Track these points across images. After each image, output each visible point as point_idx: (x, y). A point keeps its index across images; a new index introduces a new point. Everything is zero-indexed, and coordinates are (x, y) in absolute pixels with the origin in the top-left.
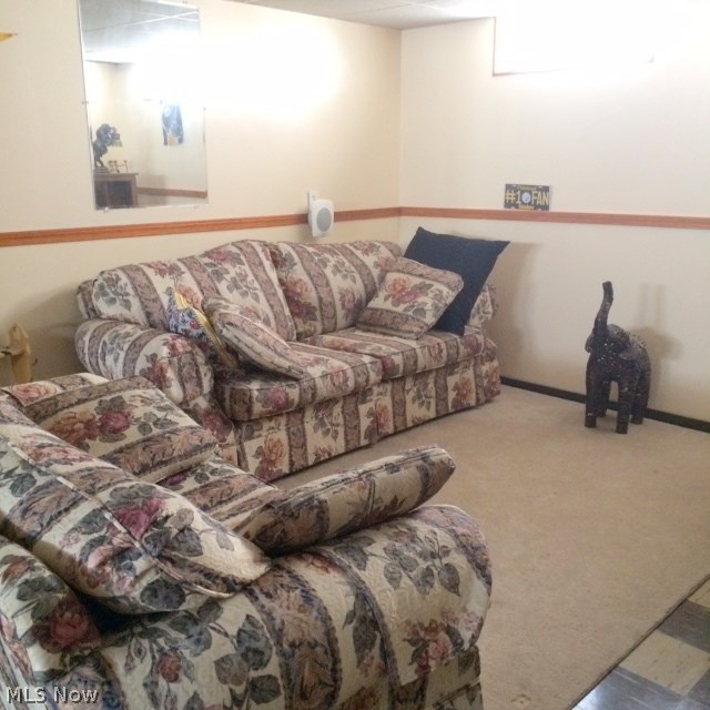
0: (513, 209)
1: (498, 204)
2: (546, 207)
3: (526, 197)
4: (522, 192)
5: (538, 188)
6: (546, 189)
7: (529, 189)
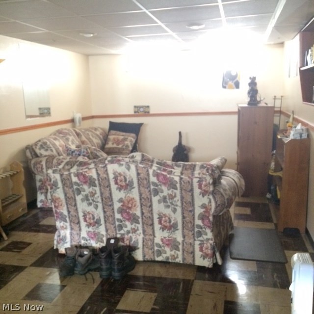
0: (137, 114)
1: (132, 113)
2: (148, 112)
3: (142, 110)
4: (140, 108)
5: (145, 107)
6: (148, 107)
7: (142, 107)
